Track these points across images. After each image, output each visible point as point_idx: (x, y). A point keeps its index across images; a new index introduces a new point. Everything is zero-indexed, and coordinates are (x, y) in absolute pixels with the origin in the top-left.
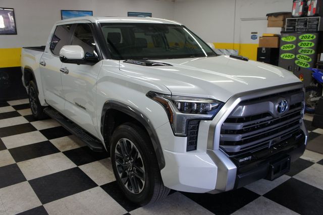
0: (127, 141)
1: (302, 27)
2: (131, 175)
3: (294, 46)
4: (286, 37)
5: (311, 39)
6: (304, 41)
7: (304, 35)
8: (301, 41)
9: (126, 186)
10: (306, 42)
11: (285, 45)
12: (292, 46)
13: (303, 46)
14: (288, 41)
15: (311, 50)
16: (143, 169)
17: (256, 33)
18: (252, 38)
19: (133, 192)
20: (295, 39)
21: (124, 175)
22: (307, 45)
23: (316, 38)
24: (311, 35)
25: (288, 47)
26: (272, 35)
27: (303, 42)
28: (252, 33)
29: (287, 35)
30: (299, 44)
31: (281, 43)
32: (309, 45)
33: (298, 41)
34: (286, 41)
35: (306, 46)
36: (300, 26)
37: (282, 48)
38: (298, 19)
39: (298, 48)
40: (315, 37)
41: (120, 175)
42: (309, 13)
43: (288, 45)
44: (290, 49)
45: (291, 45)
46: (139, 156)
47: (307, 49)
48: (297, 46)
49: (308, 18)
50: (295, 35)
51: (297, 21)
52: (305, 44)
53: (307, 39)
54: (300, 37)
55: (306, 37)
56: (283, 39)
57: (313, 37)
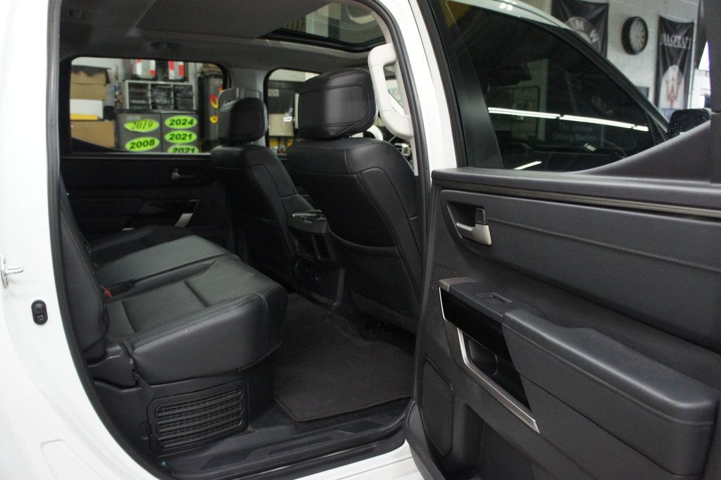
3: (157, 142)
4: (135, 123)
5: (189, 126)
6: (175, 130)
7: (176, 118)
8: (169, 130)
10: (182, 133)
11: (136, 141)
12: (152, 142)
13: (175, 141)
14: (141, 130)
15: (191, 147)
20: (156, 125)
22: (183, 139)
23: (197, 125)
24: (189, 118)
25: (142, 144)
26: (96, 118)
27: (176, 133)
29: (138, 117)
30: (167, 137)
31: (123, 135)
32: (187, 138)
33: (161, 132)
34: (136, 130)
35: (181, 141)
36: (160, 99)
37: (128, 146)
38: (153, 85)
39: (164, 145)
40: (195, 122)
42: (172, 74)
43: (142, 139)
44: (150, 148)
45: (149, 139)
47: (185, 147)
48: (163, 142)
49: (172, 83)
50: (156, 119)
51: (149, 87)
52: (178, 137)
53: (181, 127)
54: (168, 122)
55: (178, 122)
56: (129, 126)
57: (191, 122)
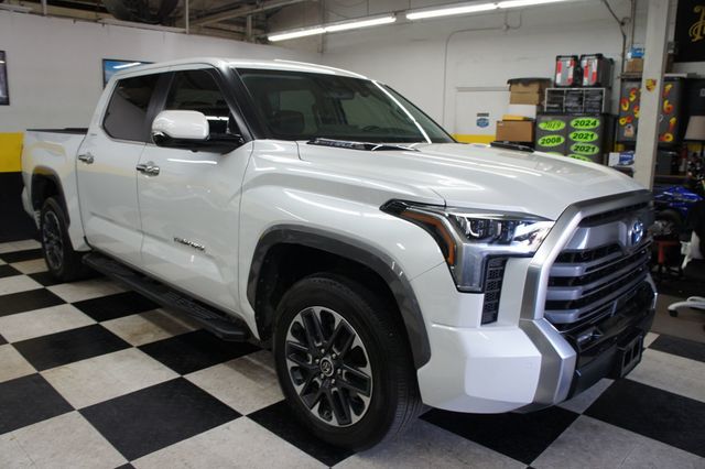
0: (323, 313)
1: (575, 105)
2: (331, 386)
3: (563, 140)
4: (547, 123)
5: (591, 127)
6: (579, 130)
7: (580, 120)
8: (574, 130)
9: (315, 411)
10: (584, 132)
11: (546, 138)
12: (559, 140)
13: (577, 140)
14: (551, 129)
15: (592, 146)
16: (367, 371)
17: (487, 115)
18: (478, 124)
19: (334, 422)
20: (563, 125)
21: (311, 388)
22: (585, 138)
23: (600, 126)
24: (592, 120)
25: (551, 141)
26: (521, 119)
27: (579, 133)
28: (479, 115)
29: (549, 118)
30: (571, 136)
31: (538, 133)
32: (589, 138)
33: (568, 130)
34: (547, 129)
35: (583, 140)
36: (572, 103)
37: (540, 142)
38: (568, 92)
39: (568, 142)
40: (598, 123)
41: (299, 389)
42: (586, 81)
43: (551, 137)
44: (556, 144)
45: (556, 137)
46: (358, 342)
47: (586, 145)
48: (567, 139)
49: (584, 89)
50: (562, 120)
51: (565, 93)
52: (581, 136)
53: (584, 127)
54: (573, 123)
55: (582, 123)
56: (542, 126)
57: (594, 124)
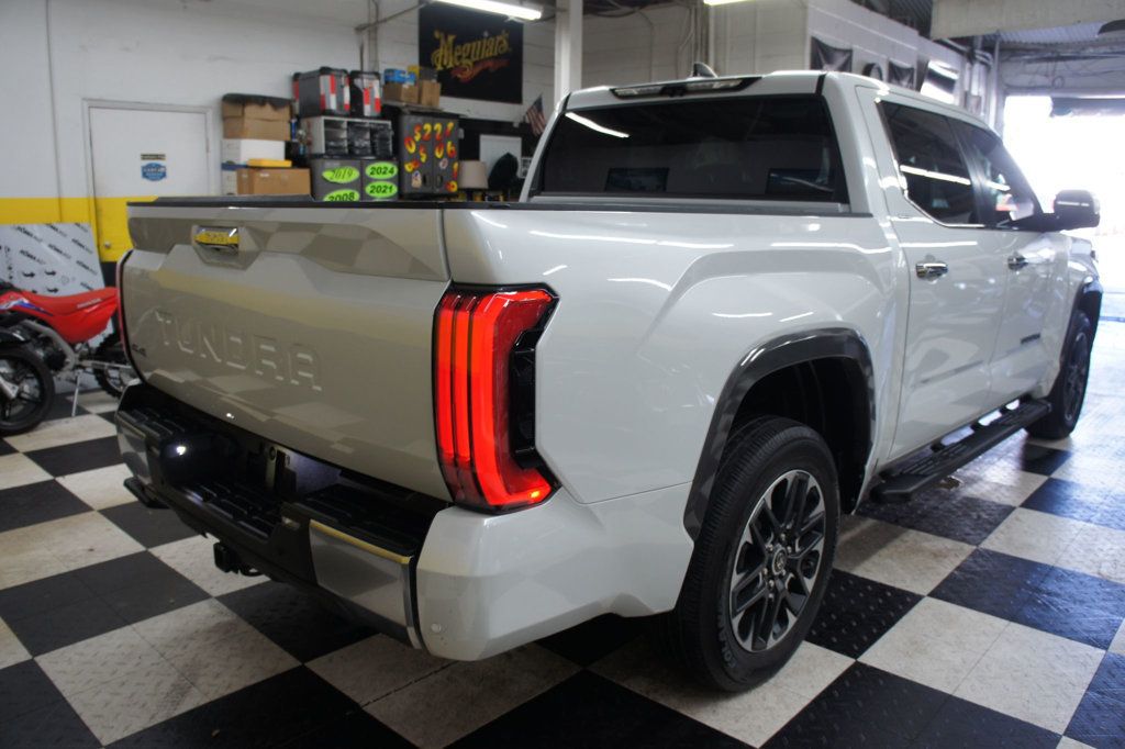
4: (334, 171)
5: (389, 176)
6: (376, 180)
7: (377, 165)
8: (370, 180)
10: (382, 184)
14: (340, 180)
17: (161, 156)
18: (145, 175)
20: (355, 174)
22: (384, 191)
26: (276, 165)
28: (144, 157)
29: (336, 164)
31: (322, 185)
32: (388, 190)
33: (363, 181)
34: (335, 180)
38: (349, 123)
39: (364, 199)
40: (396, 170)
42: (368, 109)
48: (363, 195)
49: (368, 121)
50: (355, 166)
51: (345, 126)
53: (381, 176)
54: (368, 171)
55: (379, 171)
56: (328, 175)
57: (391, 172)
